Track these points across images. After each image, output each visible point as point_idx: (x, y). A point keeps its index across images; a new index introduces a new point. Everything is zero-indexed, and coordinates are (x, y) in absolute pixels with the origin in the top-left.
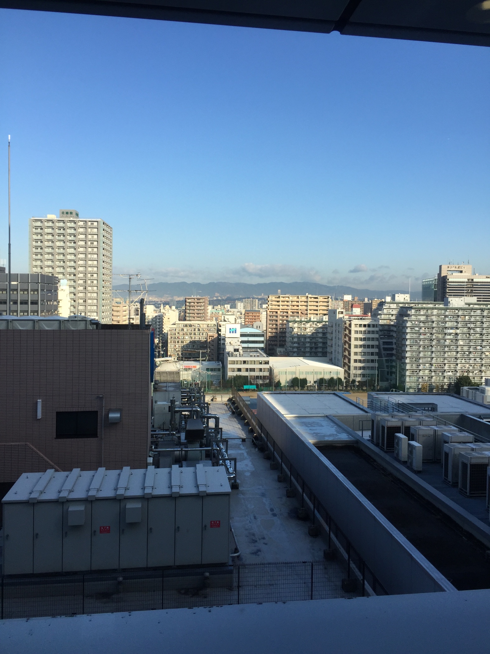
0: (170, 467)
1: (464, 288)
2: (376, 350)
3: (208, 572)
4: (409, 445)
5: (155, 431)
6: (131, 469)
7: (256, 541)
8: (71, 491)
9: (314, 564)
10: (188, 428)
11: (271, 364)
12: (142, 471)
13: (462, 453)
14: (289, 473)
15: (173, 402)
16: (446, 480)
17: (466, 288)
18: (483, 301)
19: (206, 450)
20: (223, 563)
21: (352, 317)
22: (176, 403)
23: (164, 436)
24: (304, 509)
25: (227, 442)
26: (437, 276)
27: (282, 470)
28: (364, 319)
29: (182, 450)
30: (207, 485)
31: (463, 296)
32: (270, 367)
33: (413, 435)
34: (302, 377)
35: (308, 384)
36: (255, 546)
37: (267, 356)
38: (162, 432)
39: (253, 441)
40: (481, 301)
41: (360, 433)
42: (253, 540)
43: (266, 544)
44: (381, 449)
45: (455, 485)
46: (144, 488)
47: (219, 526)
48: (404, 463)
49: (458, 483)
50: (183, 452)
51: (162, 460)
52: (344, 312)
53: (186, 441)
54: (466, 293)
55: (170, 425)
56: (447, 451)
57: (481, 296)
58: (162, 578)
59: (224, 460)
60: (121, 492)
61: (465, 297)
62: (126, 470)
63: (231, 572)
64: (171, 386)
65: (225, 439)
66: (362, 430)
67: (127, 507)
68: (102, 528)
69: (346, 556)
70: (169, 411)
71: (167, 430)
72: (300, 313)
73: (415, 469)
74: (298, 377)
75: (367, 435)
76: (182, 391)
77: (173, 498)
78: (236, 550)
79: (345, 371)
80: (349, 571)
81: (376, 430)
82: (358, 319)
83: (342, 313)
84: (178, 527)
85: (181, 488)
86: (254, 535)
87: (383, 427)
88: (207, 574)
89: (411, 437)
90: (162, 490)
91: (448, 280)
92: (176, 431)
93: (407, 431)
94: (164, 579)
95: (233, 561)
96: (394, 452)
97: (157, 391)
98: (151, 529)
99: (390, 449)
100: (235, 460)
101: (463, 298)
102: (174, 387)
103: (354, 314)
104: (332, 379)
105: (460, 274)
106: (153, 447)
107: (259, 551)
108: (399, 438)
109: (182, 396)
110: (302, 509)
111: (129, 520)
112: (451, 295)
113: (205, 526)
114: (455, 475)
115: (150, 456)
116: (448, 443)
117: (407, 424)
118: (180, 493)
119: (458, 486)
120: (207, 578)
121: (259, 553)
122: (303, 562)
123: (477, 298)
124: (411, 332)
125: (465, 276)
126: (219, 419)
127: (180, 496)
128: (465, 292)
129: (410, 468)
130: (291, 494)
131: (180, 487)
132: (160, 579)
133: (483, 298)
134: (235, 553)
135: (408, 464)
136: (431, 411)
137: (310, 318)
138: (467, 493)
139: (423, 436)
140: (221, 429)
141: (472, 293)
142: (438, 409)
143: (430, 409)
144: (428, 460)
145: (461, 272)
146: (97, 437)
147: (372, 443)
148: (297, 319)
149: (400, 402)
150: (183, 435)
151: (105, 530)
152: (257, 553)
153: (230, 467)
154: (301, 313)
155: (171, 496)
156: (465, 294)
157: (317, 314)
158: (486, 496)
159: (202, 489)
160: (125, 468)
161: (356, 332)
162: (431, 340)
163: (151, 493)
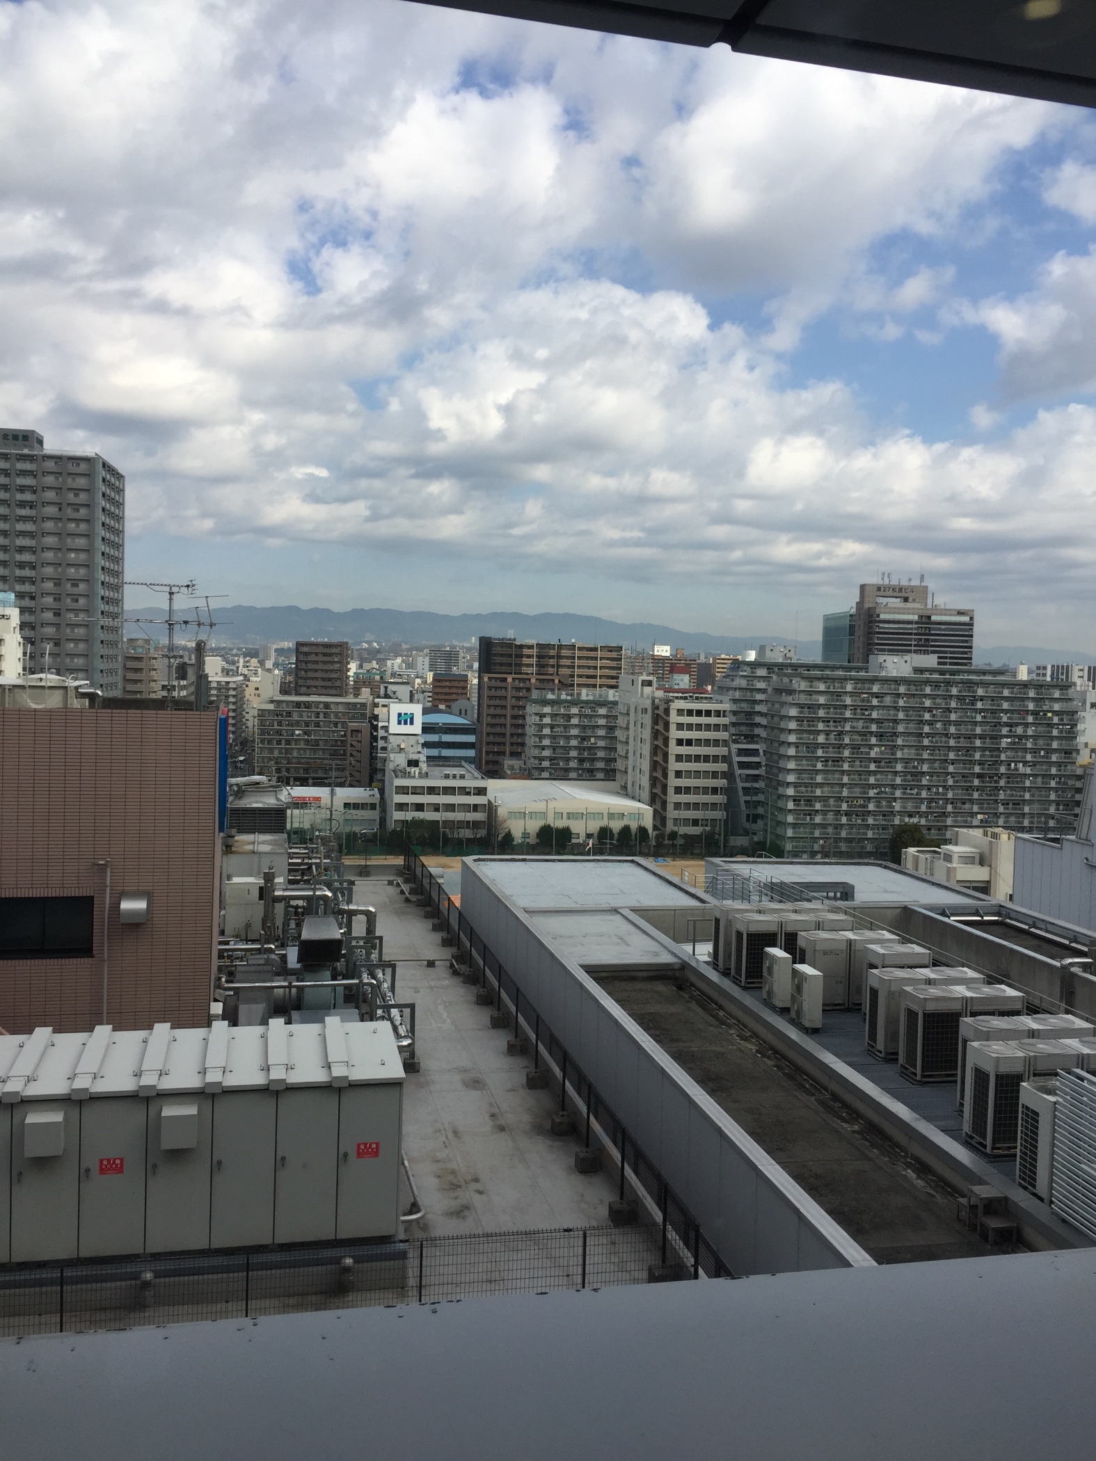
0: (264, 1022)
1: (911, 634)
2: (723, 767)
3: (350, 1256)
4: (795, 971)
5: (227, 943)
6: (172, 1028)
7: (460, 1187)
8: (30, 1079)
9: (588, 1232)
10: (305, 935)
11: (491, 795)
12: (200, 1033)
13: (908, 989)
14: (533, 1036)
15: (269, 878)
16: (873, 1047)
17: (915, 634)
18: (951, 664)
19: (347, 987)
20: (384, 1237)
21: (671, 694)
22: (277, 880)
23: (248, 953)
24: (565, 1113)
25: (393, 967)
26: (855, 606)
27: (517, 1029)
28: (697, 698)
29: (290, 987)
30: (350, 1064)
31: (910, 651)
32: (489, 800)
33: (803, 951)
34: (560, 824)
35: (574, 841)
36: (456, 1198)
37: (482, 778)
38: (243, 944)
39: (452, 966)
40: (945, 664)
41: (688, 948)
42: (454, 1184)
43: (480, 1193)
44: (734, 982)
45: (891, 1058)
46: (203, 1072)
47: (376, 1154)
48: (784, 1011)
49: (897, 1053)
50: (294, 991)
51: (243, 1009)
52: (655, 685)
53: (299, 966)
54: (915, 645)
55: (263, 929)
56: (876, 985)
57: (946, 652)
58: (245, 1274)
59: (387, 1008)
60: (148, 1080)
61: (914, 656)
62: (162, 1029)
63: (403, 1255)
64: (263, 843)
65: (389, 961)
66: (694, 942)
67: (163, 1114)
68: (105, 1162)
69: (658, 1216)
70: (261, 898)
71: (253, 941)
72: (557, 681)
73: (807, 1024)
74: (552, 825)
75: (704, 951)
76: (290, 853)
77: (274, 1092)
78: (414, 1208)
79: (655, 811)
80: (664, 1248)
81: (725, 941)
82: (686, 698)
83: (649, 683)
84: (283, 1159)
85: (290, 1071)
86: (453, 1172)
87: (739, 934)
88: (349, 1261)
89: (799, 955)
90: (246, 1074)
91: (878, 616)
92: (276, 944)
93: (790, 942)
94: (250, 1273)
95: (406, 1230)
96: (761, 988)
97: (232, 852)
98: (219, 1163)
99: (753, 983)
100: (412, 1007)
101: (907, 657)
102: (271, 845)
103: (676, 687)
104: (626, 829)
105: (902, 605)
106: (223, 980)
107: (467, 1208)
108: (774, 958)
109: (290, 864)
110: (560, 1113)
111: (168, 1143)
112: (884, 650)
113: (346, 1155)
114: (892, 1037)
115: (216, 1000)
116: (877, 968)
117: (790, 928)
118: (288, 1081)
119: (897, 1059)
120: (347, 1270)
121: (466, 1213)
122: (565, 1230)
123: (939, 658)
124: (798, 728)
125: (913, 608)
126: (375, 916)
127: (287, 1088)
128: (913, 643)
129: (796, 1023)
130: (538, 1081)
131: (289, 1068)
132: (241, 1274)
133: (951, 658)
134: (411, 1213)
135: (793, 1014)
136: (841, 899)
137: (579, 694)
138: (915, 1074)
139: (825, 953)
140: (381, 938)
141: (927, 646)
142: (856, 896)
143: (838, 895)
144: (834, 1005)
145: (906, 600)
146: (93, 957)
147: (714, 968)
148: (550, 696)
149: (774, 880)
150: (292, 954)
151: (111, 1167)
152: (460, 1212)
153: (401, 1024)
154: (560, 681)
155: (268, 1089)
156: (913, 648)
157: (594, 686)
158: (956, 1082)
159: (338, 1071)
160: (156, 1025)
161: (680, 726)
162: (841, 747)
163: (221, 1083)
